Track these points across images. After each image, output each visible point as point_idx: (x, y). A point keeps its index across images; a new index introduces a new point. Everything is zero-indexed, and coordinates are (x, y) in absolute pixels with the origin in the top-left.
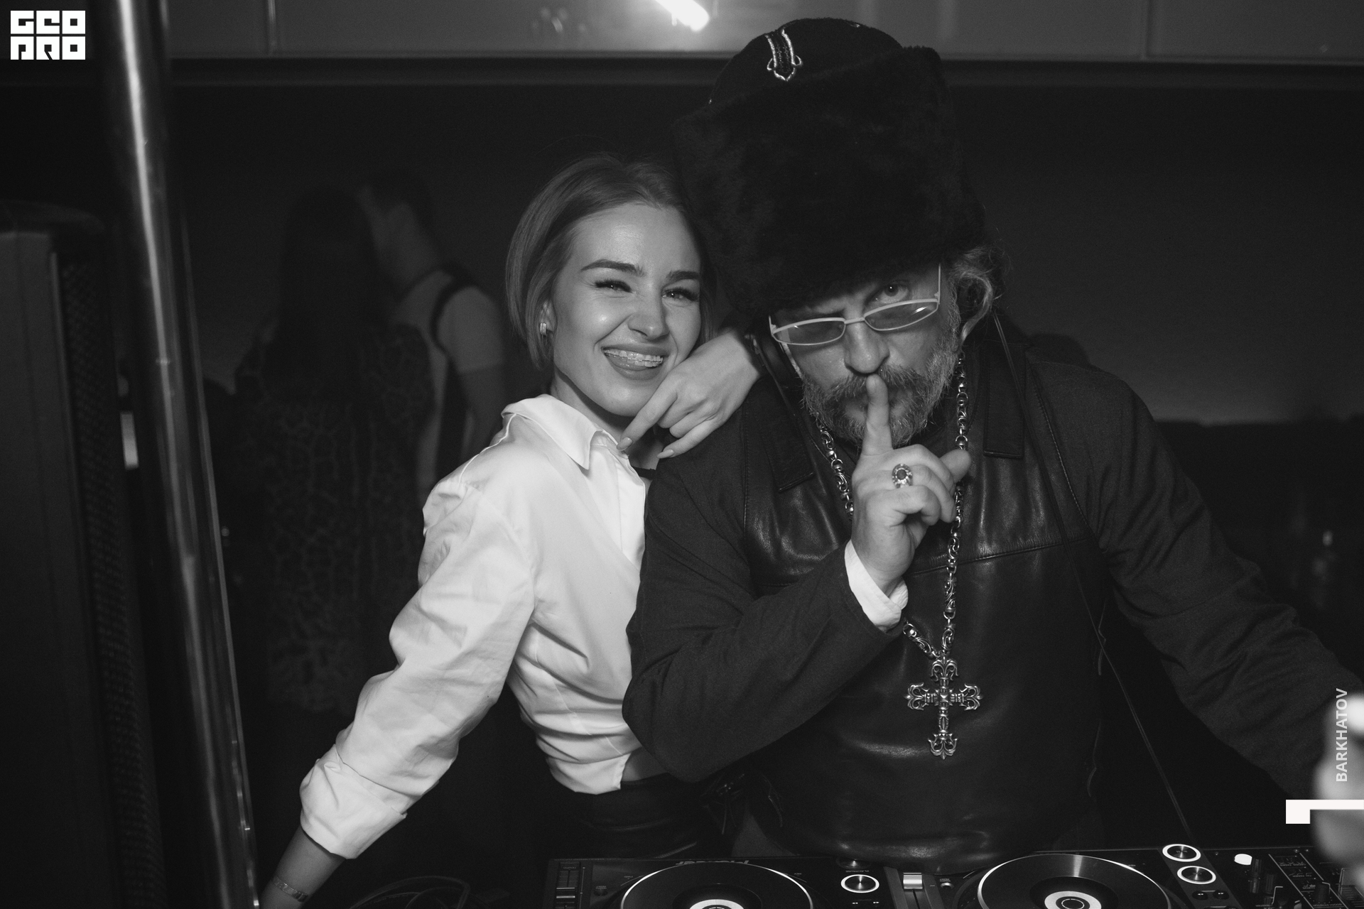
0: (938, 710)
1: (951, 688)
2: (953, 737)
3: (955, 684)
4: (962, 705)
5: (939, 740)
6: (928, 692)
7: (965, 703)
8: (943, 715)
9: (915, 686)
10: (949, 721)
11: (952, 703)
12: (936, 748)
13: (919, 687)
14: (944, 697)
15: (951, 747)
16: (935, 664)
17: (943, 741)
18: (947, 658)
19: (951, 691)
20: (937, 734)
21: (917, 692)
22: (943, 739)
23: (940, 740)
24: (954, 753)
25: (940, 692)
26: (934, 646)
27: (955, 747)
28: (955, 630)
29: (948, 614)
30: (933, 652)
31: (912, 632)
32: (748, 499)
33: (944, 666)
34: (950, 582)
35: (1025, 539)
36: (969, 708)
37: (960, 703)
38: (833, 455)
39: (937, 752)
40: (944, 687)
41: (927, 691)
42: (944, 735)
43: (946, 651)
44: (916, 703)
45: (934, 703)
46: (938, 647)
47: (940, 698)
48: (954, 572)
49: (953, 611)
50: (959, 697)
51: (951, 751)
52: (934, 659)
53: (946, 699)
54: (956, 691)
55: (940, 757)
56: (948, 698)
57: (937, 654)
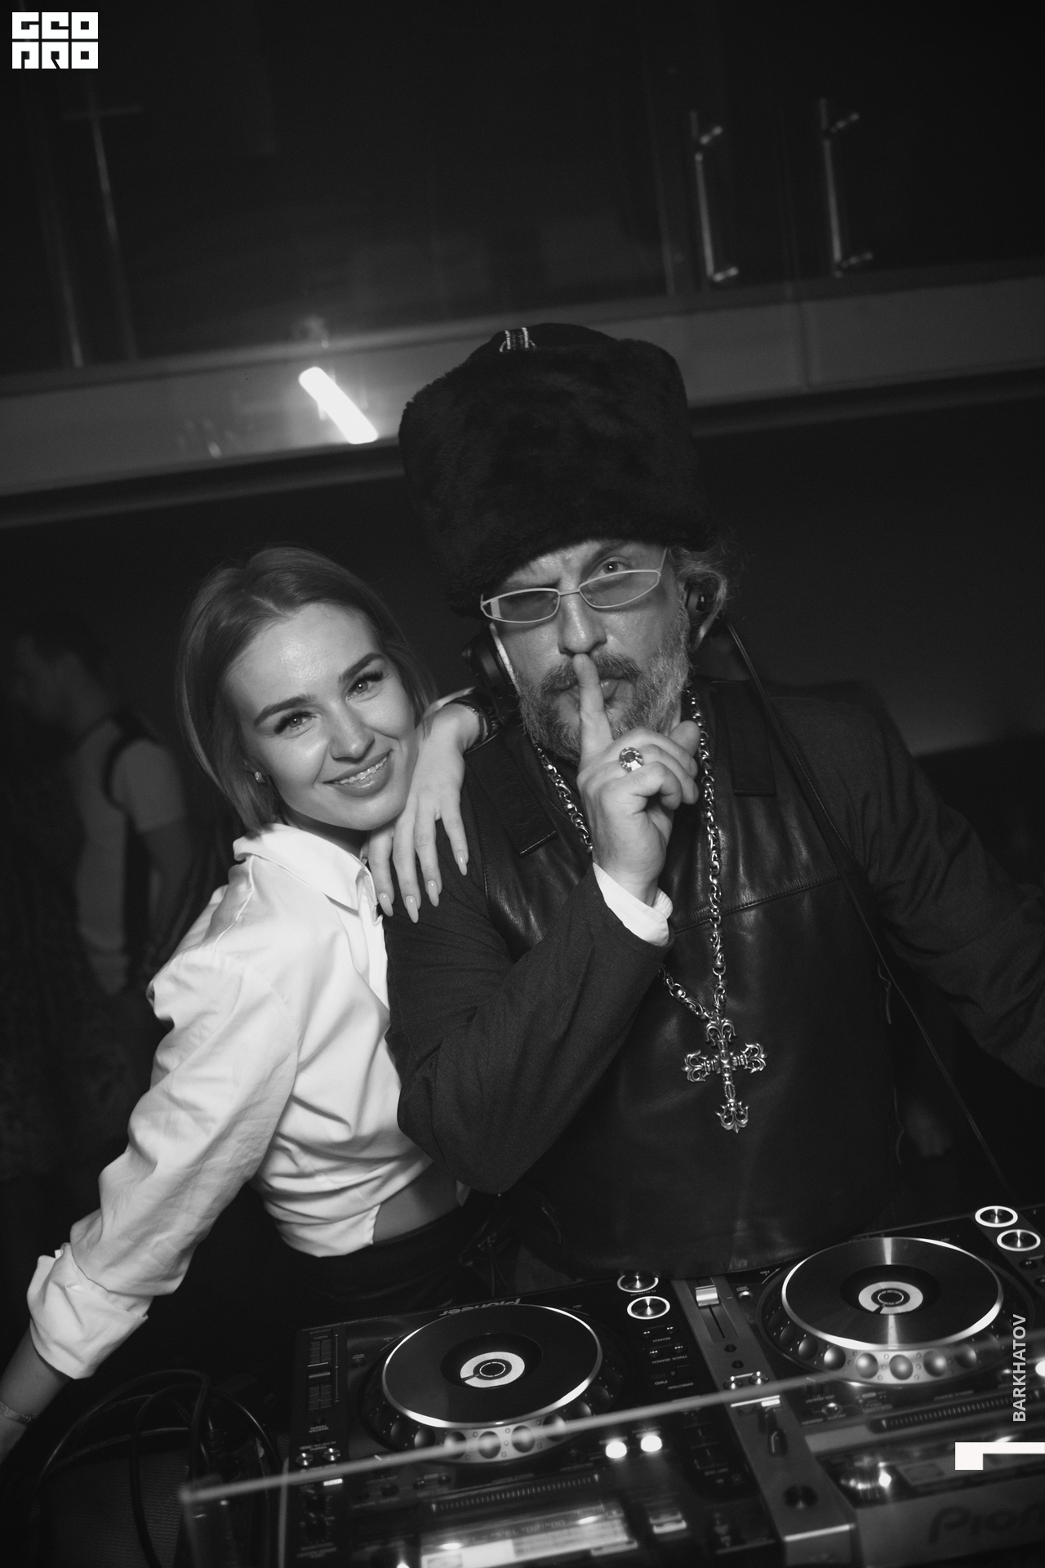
0: (721, 1078)
1: (731, 1051)
2: (743, 1106)
3: (735, 1046)
4: (746, 1067)
5: (728, 1112)
6: (707, 1059)
7: (750, 1065)
8: (727, 1083)
9: (692, 1056)
10: (736, 1087)
11: (736, 1067)
12: (727, 1121)
13: (697, 1056)
14: (725, 1062)
15: (743, 1117)
16: (709, 1026)
17: (733, 1112)
18: (721, 1018)
19: (732, 1054)
20: (725, 1104)
21: (695, 1061)
22: (732, 1109)
23: (730, 1112)
24: (747, 1123)
25: (720, 1057)
26: (706, 1007)
27: (747, 1116)
28: (726, 987)
29: (718, 970)
30: (705, 1013)
31: (680, 992)
32: (486, 867)
33: (720, 1027)
34: (715, 934)
35: (791, 880)
36: (754, 1070)
37: (744, 1066)
38: (573, 809)
39: (729, 1126)
40: (723, 1051)
41: (705, 1058)
42: (732, 1104)
43: (720, 1011)
44: (696, 1074)
45: (715, 1072)
46: (710, 1007)
47: (721, 1065)
48: (719, 923)
49: (723, 965)
50: (741, 1059)
51: (744, 1122)
52: (707, 1020)
53: (728, 1064)
54: (738, 1053)
55: (732, 1131)
56: (730, 1063)
57: (710, 1015)
